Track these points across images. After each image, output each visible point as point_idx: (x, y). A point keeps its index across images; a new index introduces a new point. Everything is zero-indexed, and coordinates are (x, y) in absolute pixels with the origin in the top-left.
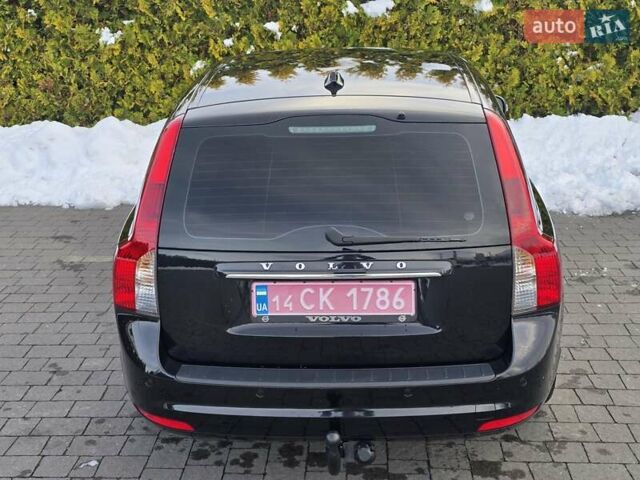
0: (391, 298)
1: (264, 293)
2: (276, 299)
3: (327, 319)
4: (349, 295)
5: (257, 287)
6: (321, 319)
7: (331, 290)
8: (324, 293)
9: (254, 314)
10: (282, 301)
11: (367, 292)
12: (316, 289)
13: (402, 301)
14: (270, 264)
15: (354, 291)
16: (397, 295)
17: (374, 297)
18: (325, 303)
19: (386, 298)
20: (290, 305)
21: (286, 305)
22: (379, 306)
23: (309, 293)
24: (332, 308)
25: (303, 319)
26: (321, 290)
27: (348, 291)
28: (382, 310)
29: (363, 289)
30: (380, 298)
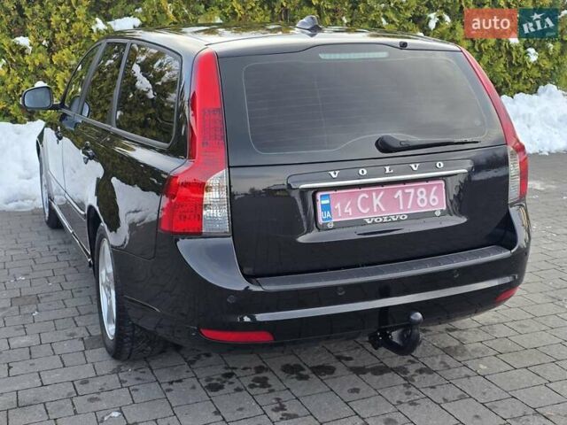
0: (428, 196)
1: (327, 202)
2: (338, 206)
3: (381, 220)
4: (396, 197)
5: (321, 196)
6: (376, 220)
7: (382, 193)
8: (377, 196)
9: (321, 221)
10: (343, 207)
11: (410, 193)
12: (370, 193)
13: (436, 198)
14: (337, 172)
15: (399, 193)
16: (432, 193)
17: (416, 196)
18: (378, 205)
19: (424, 197)
20: (350, 211)
21: (346, 211)
22: (419, 204)
23: (364, 198)
24: (383, 209)
25: (362, 223)
26: (374, 194)
27: (396, 193)
28: (423, 207)
29: (407, 191)
30: (420, 197)
